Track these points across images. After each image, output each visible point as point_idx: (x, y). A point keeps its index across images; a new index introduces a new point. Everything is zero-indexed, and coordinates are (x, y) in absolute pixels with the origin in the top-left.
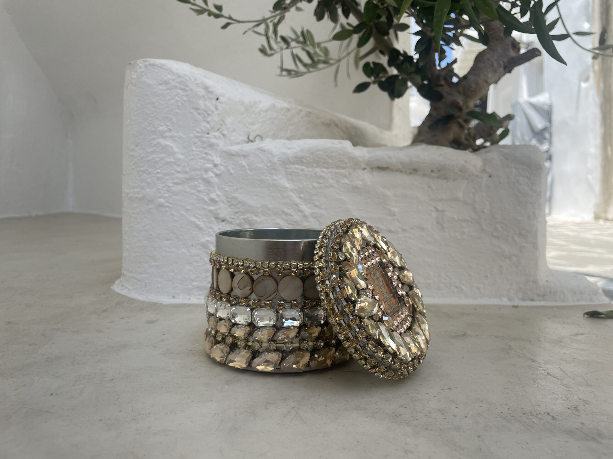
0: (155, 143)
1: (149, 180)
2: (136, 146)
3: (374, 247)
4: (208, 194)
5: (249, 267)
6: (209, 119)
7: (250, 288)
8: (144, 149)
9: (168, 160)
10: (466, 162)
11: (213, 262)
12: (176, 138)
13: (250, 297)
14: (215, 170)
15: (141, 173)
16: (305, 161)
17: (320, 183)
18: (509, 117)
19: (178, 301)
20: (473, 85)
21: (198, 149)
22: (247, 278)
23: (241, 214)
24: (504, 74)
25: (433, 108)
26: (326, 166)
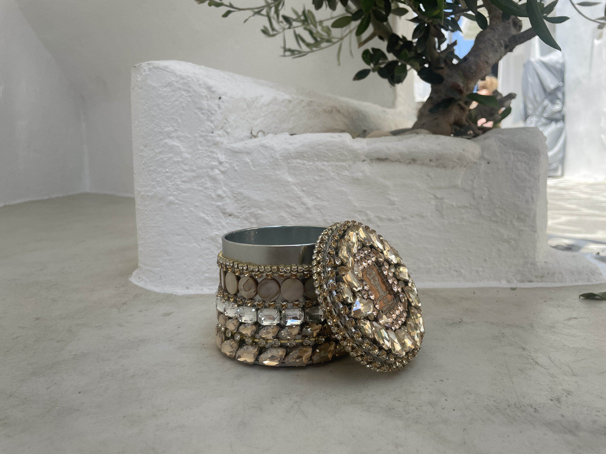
0: (163, 144)
1: (158, 179)
2: (145, 146)
3: (370, 247)
4: (215, 191)
5: (253, 271)
6: (213, 118)
7: (254, 290)
8: (152, 149)
9: (175, 159)
10: (464, 150)
11: (220, 265)
12: (182, 138)
13: (255, 298)
14: (221, 168)
15: (151, 173)
16: (306, 156)
17: (321, 176)
18: (511, 96)
19: (191, 292)
20: (473, 67)
21: (203, 148)
22: (251, 281)
23: (247, 208)
24: (505, 54)
25: (434, 91)
26: (327, 159)
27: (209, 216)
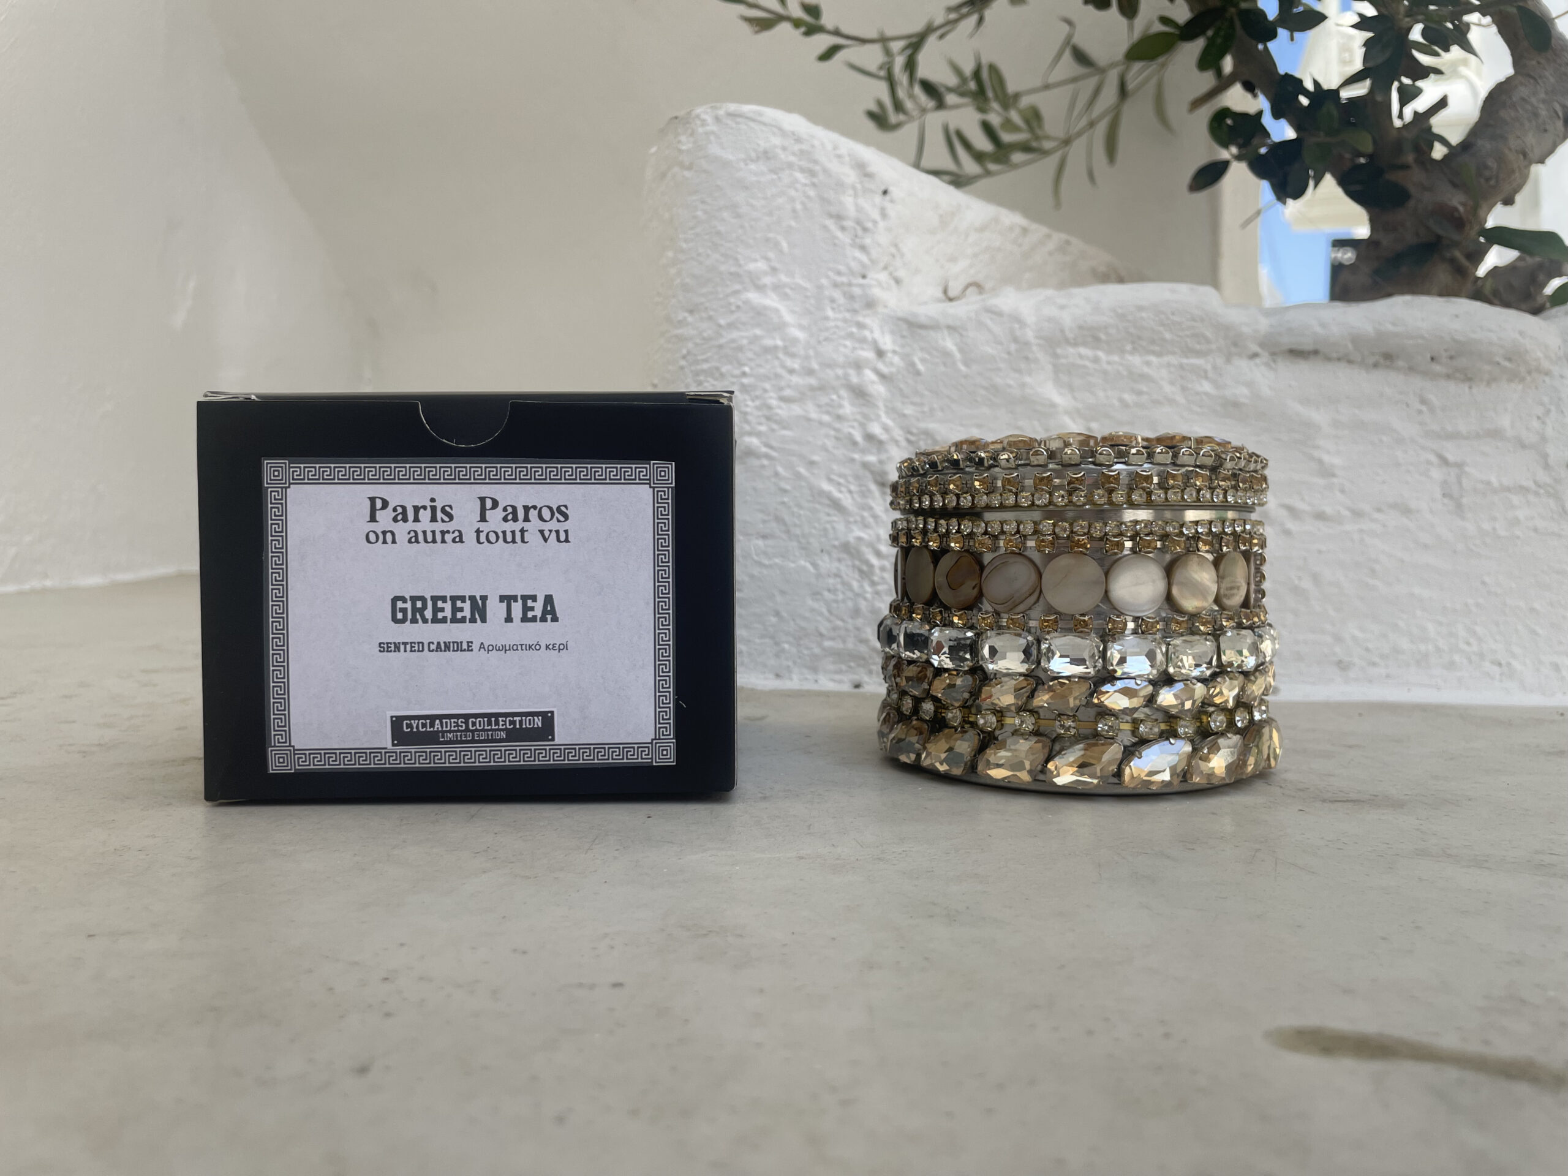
0: (740, 303)
2: (691, 312)
4: (862, 425)
6: (868, 241)
8: (710, 318)
9: (768, 342)
10: (1522, 335)
12: (788, 290)
14: (881, 367)
15: (702, 378)
16: (1103, 337)
17: (1140, 393)
20: (1491, 163)
21: (840, 316)
24: (1564, 139)
25: (1379, 226)
26: (1157, 348)
27: (843, 489)
